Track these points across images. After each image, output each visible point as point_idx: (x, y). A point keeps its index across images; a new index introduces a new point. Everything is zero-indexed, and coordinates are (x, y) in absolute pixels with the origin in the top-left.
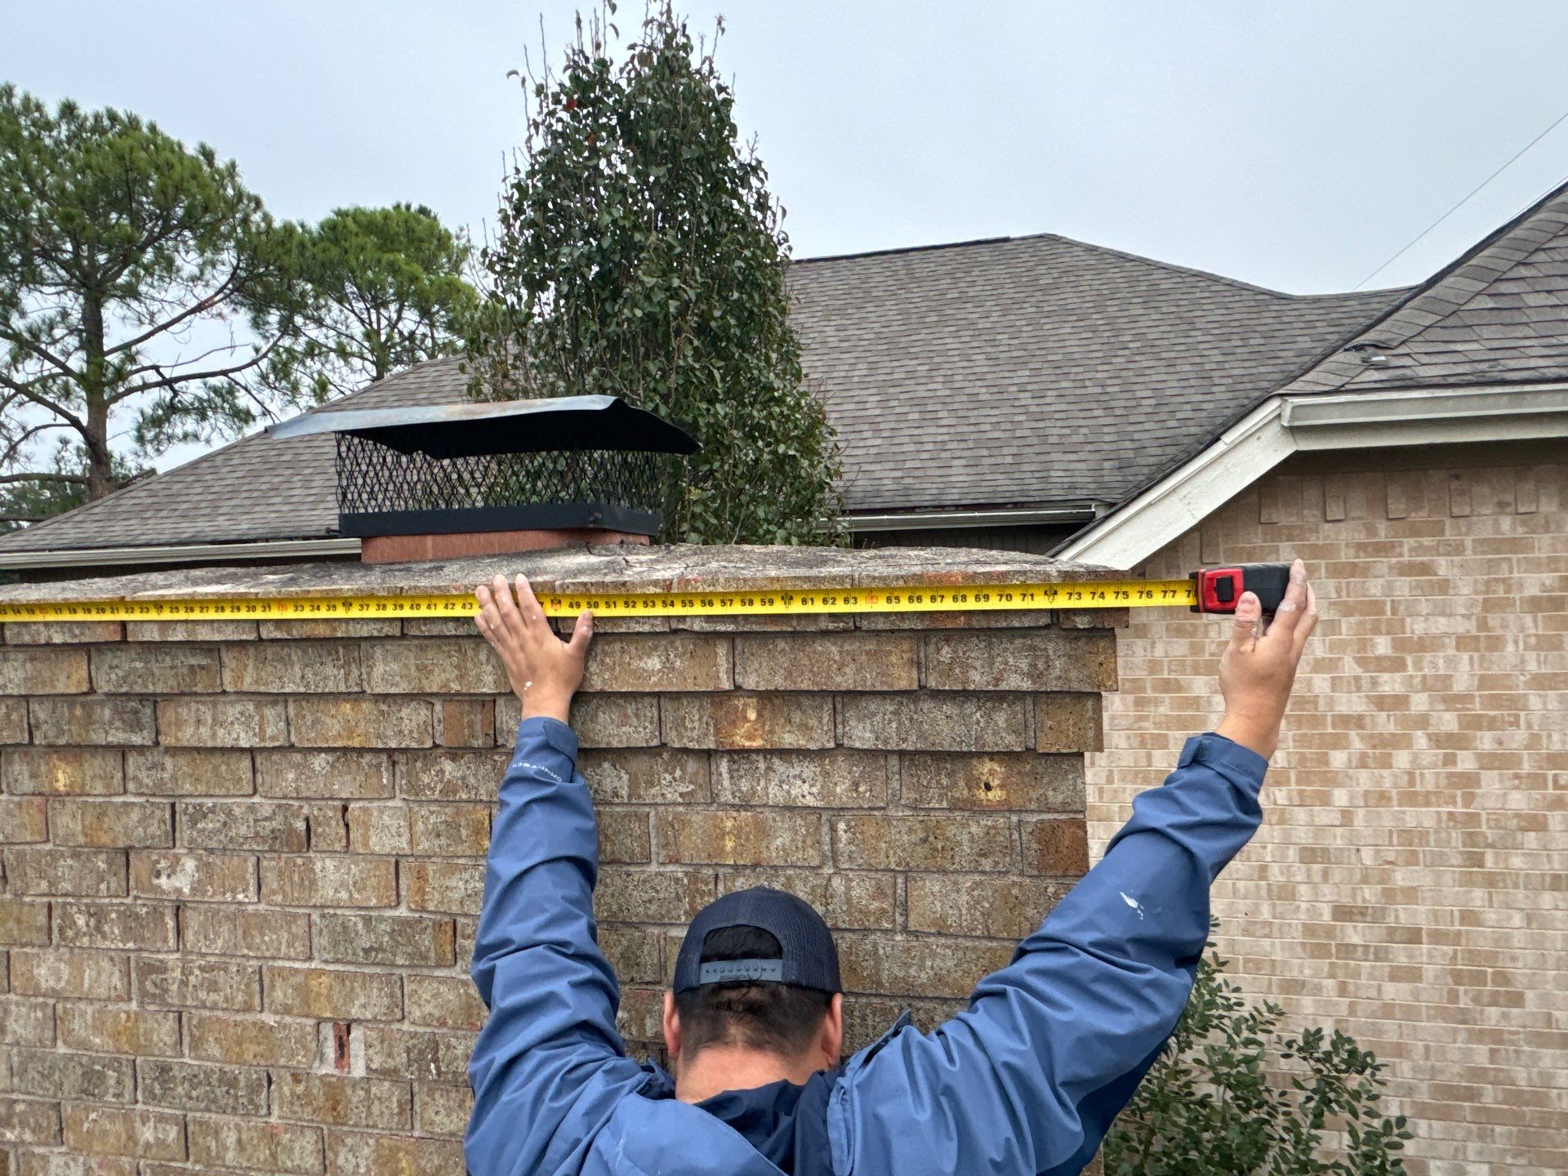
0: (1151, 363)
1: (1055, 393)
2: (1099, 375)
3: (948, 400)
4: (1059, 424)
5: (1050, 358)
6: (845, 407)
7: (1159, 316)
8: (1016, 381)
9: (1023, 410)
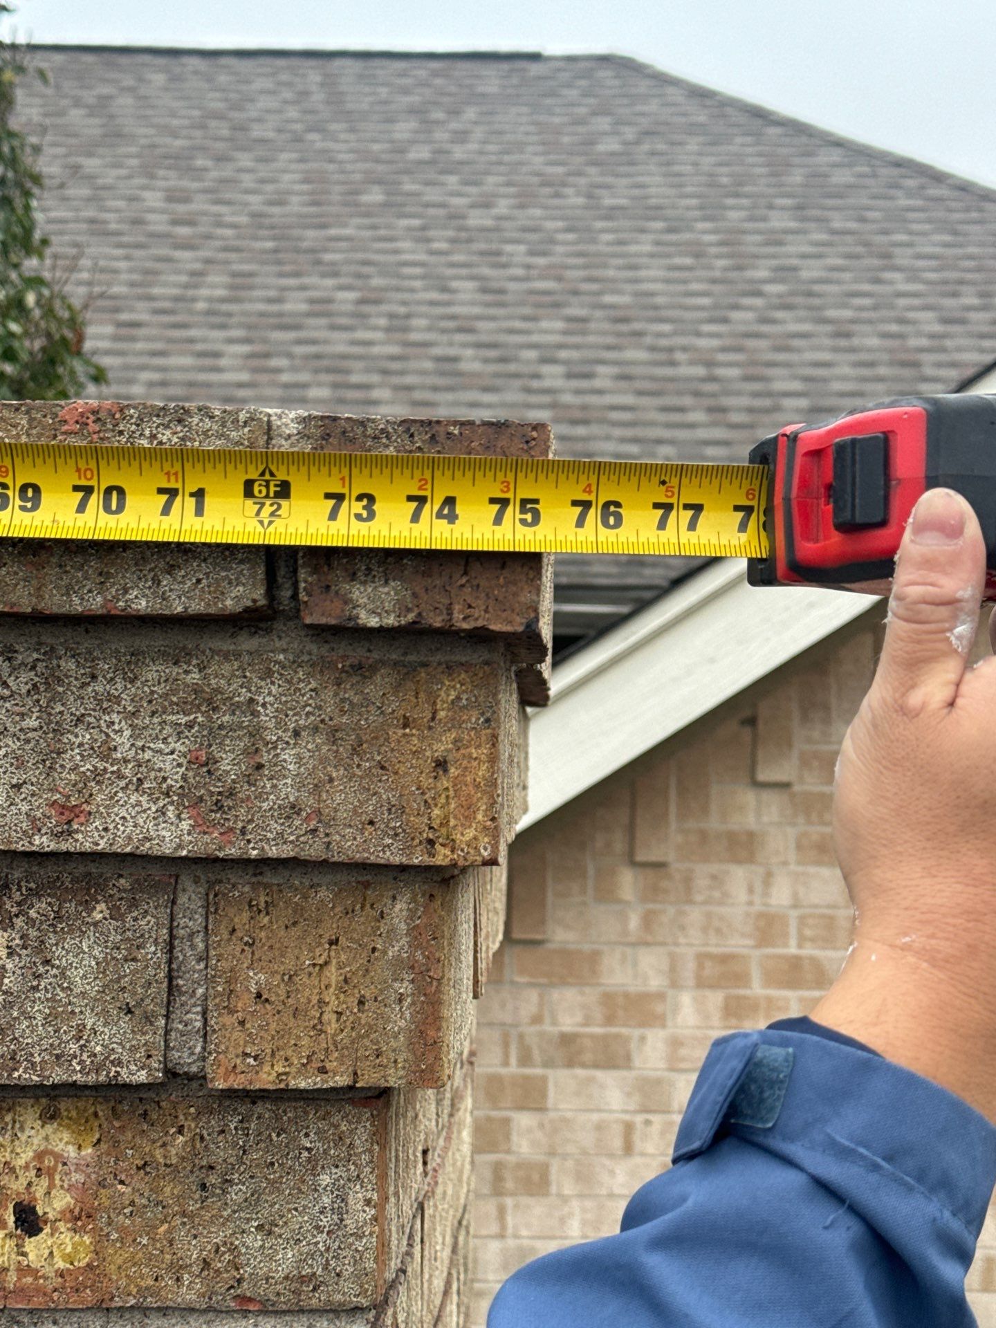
0: (806, 327)
1: (614, 370)
2: (702, 343)
3: (395, 366)
4: (617, 432)
5: (608, 299)
6: (174, 361)
7: (824, 237)
8: (535, 338)
9: (546, 399)
